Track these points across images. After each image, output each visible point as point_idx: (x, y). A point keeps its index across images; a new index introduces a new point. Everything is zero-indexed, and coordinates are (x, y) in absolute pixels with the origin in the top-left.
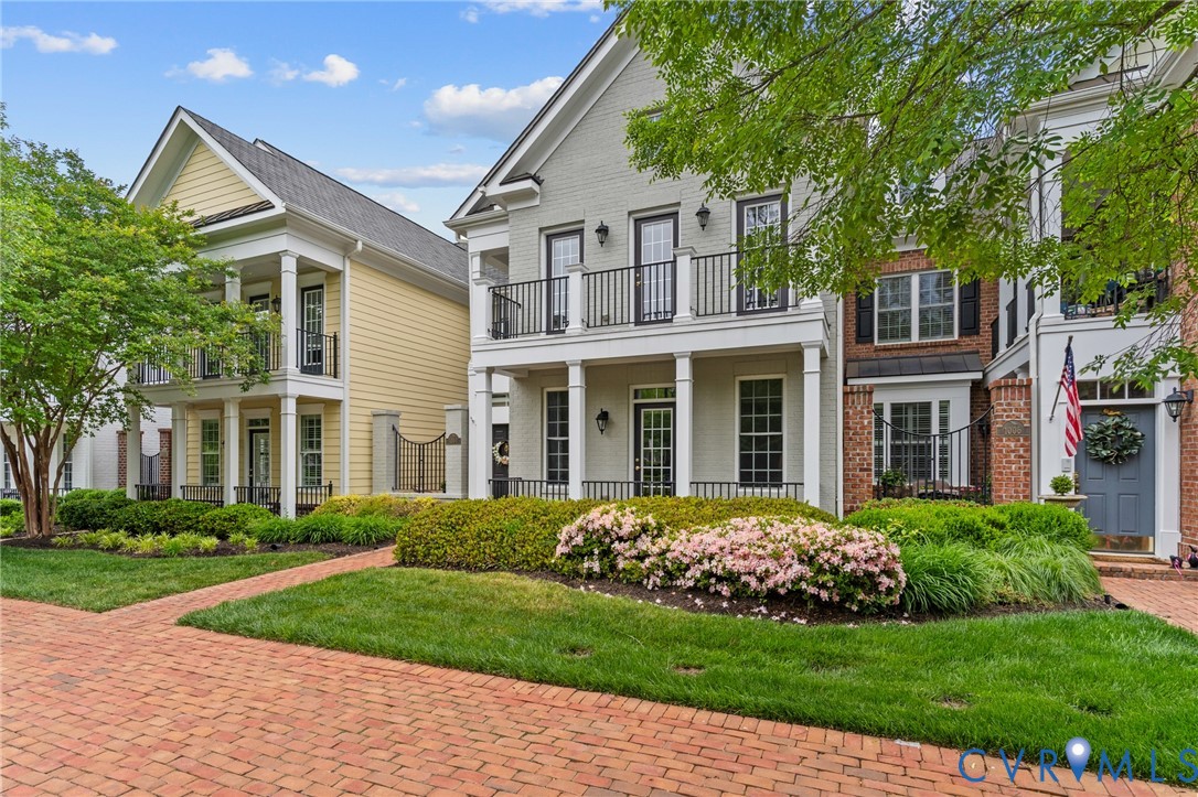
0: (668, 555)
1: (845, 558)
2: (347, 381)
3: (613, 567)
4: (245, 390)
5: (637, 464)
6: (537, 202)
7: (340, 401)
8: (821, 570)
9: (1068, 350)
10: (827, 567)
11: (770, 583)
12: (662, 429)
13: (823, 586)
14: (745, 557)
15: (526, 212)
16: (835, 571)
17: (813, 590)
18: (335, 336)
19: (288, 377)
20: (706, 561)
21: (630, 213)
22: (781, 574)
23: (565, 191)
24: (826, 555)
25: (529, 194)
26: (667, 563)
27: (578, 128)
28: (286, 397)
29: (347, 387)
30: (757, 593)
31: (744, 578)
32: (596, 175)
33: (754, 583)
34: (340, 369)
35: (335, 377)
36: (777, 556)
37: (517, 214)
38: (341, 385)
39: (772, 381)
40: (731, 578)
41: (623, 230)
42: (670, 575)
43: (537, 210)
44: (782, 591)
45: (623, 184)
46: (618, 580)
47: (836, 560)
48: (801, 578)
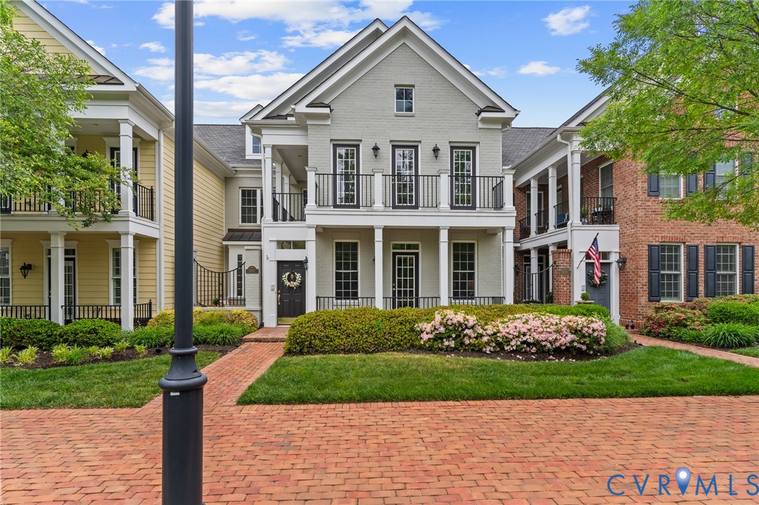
0: (498, 335)
1: (594, 330)
2: (162, 224)
3: (462, 344)
4: (86, 225)
5: (394, 287)
6: (329, 122)
7: (156, 239)
8: (584, 336)
9: (595, 239)
10: (587, 334)
11: (557, 344)
12: (408, 267)
13: (584, 343)
14: (542, 333)
15: (321, 127)
16: (590, 336)
17: (579, 346)
18: (152, 189)
19: (130, 219)
20: (522, 336)
21: (391, 141)
22: (563, 339)
23: (348, 119)
24: (586, 329)
25: (325, 117)
26: (498, 339)
27: (357, 83)
28: (127, 234)
29: (162, 229)
30: (549, 350)
31: (544, 343)
32: (369, 114)
33: (549, 345)
34: (156, 214)
35: (152, 220)
36: (558, 332)
37: (313, 127)
38: (158, 227)
39: (469, 244)
40: (537, 343)
41: (386, 150)
42: (499, 344)
43: (328, 127)
44: (563, 348)
45: (386, 123)
46: (465, 350)
47: (590, 331)
48: (573, 341)
